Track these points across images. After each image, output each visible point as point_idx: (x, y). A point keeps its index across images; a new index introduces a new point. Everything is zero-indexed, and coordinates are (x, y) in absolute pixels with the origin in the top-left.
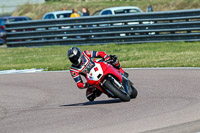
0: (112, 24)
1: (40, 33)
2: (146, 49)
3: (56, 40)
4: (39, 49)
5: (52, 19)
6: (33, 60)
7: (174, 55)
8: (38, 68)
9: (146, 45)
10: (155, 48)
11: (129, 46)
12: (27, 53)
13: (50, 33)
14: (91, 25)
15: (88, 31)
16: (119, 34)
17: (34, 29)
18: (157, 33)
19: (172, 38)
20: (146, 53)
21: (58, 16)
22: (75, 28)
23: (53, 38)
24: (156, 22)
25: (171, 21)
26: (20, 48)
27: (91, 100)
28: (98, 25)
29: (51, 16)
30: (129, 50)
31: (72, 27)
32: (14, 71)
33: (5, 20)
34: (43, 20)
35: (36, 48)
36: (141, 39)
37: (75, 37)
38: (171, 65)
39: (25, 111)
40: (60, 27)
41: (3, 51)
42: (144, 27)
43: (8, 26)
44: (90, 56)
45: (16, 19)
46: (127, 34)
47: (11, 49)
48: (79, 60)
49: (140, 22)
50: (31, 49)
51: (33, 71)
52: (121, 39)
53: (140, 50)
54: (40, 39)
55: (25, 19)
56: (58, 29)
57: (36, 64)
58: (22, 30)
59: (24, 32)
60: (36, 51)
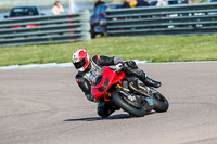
4: (142, 39)
6: (136, 51)
8: (141, 59)
12: (129, 43)
15: (196, 20)
26: (122, 38)
28: (206, 13)
40: (165, 15)
43: (109, 13)
45: (118, 7)
47: (111, 39)
50: (134, 38)
57: (139, 55)
58: (124, 18)
59: (126, 20)
60: (139, 42)
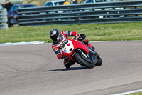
0: (93, 9)
1: (42, 16)
2: (117, 27)
3: (54, 21)
4: (42, 27)
5: (51, 6)
6: (37, 35)
7: (138, 31)
8: (41, 41)
9: (117, 25)
10: (124, 27)
11: (105, 25)
12: (33, 30)
13: (49, 16)
14: (78, 10)
15: (76, 14)
16: (98, 17)
17: (38, 13)
18: (126, 16)
19: (136, 19)
20: (118, 30)
21: (55, 4)
22: (67, 12)
23: (52, 19)
24: (124, 8)
25: (135, 7)
26: (29, 27)
27: (68, 67)
28: (83, 10)
29: (50, 4)
30: (105, 28)
31: (65, 11)
32: (24, 43)
33: (18, 6)
34: (44, 7)
35: (40, 26)
36: (114, 20)
37: (67, 19)
38: (135, 39)
39: (31, 71)
40: (56, 12)
41: (16, 29)
42: (116, 12)
43: (19, 11)
44: (66, 35)
45: (26, 6)
46: (104, 17)
47: (22, 27)
48: (58, 38)
49: (114, 8)
50: (36, 27)
51: (38, 43)
52: (100, 20)
53: (113, 28)
54: (43, 20)
55: (32, 6)
56: (55, 13)
57: (40, 38)
58: (29, 14)
59: (31, 15)
60: (39, 29)
